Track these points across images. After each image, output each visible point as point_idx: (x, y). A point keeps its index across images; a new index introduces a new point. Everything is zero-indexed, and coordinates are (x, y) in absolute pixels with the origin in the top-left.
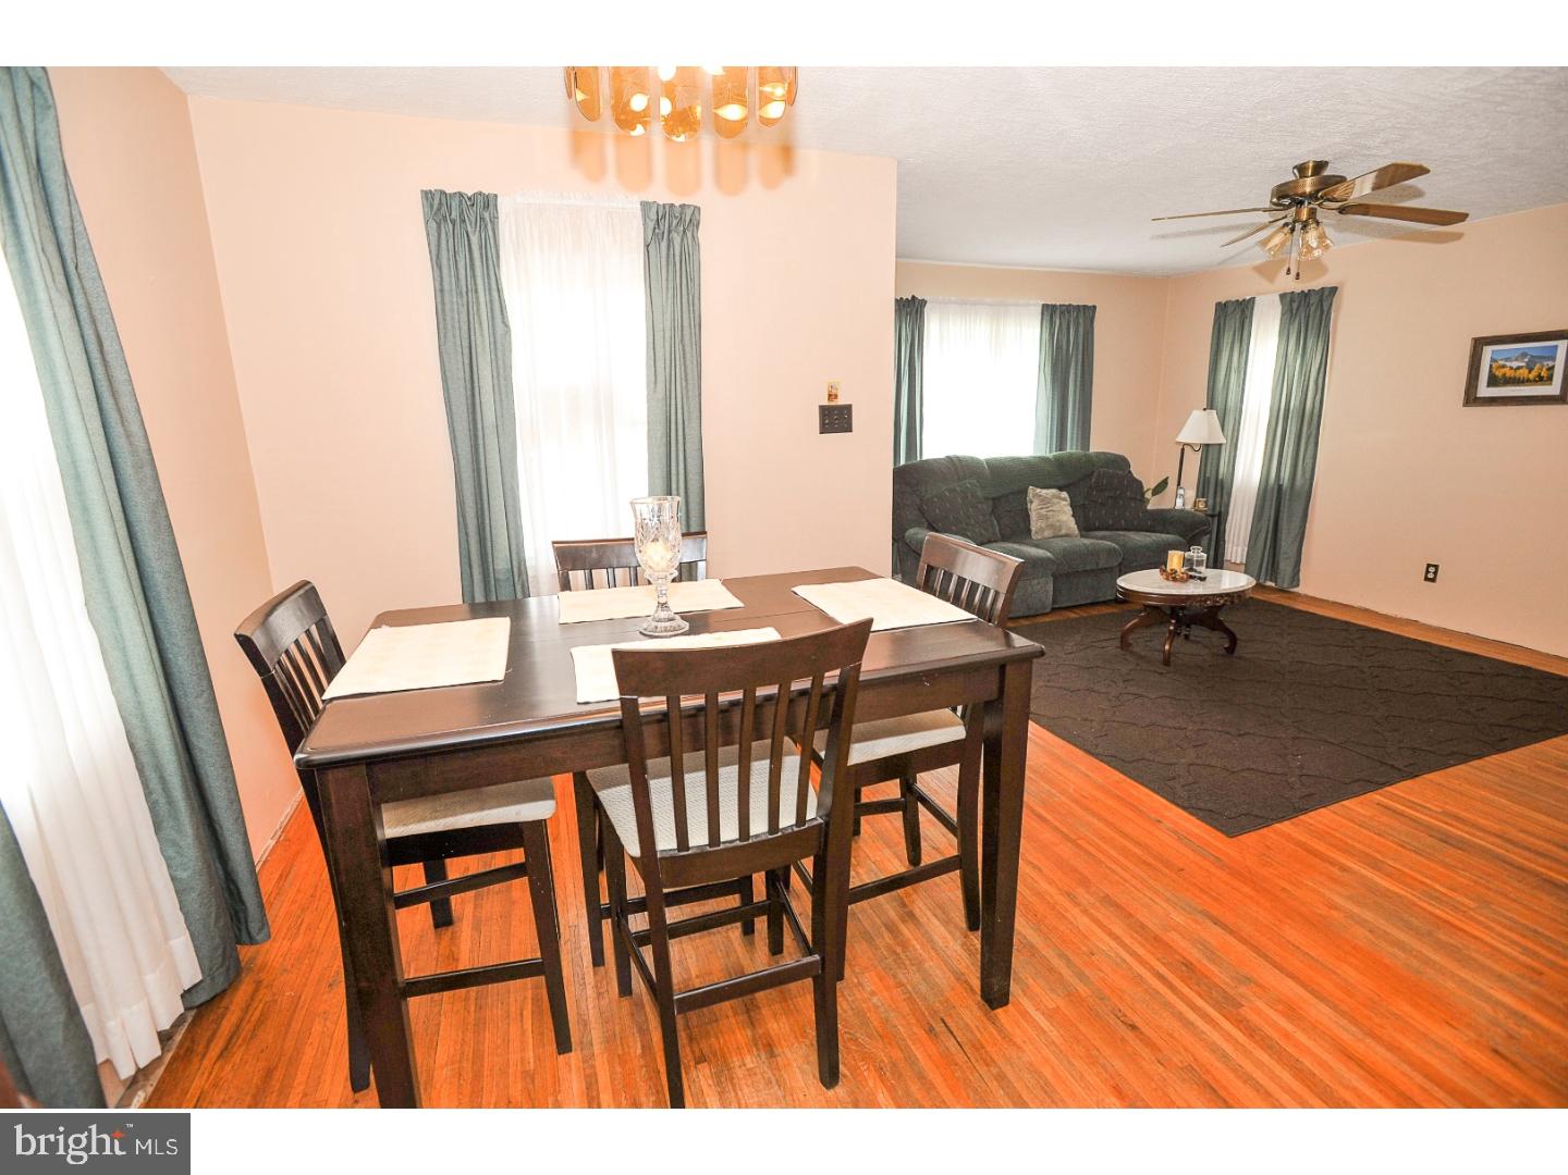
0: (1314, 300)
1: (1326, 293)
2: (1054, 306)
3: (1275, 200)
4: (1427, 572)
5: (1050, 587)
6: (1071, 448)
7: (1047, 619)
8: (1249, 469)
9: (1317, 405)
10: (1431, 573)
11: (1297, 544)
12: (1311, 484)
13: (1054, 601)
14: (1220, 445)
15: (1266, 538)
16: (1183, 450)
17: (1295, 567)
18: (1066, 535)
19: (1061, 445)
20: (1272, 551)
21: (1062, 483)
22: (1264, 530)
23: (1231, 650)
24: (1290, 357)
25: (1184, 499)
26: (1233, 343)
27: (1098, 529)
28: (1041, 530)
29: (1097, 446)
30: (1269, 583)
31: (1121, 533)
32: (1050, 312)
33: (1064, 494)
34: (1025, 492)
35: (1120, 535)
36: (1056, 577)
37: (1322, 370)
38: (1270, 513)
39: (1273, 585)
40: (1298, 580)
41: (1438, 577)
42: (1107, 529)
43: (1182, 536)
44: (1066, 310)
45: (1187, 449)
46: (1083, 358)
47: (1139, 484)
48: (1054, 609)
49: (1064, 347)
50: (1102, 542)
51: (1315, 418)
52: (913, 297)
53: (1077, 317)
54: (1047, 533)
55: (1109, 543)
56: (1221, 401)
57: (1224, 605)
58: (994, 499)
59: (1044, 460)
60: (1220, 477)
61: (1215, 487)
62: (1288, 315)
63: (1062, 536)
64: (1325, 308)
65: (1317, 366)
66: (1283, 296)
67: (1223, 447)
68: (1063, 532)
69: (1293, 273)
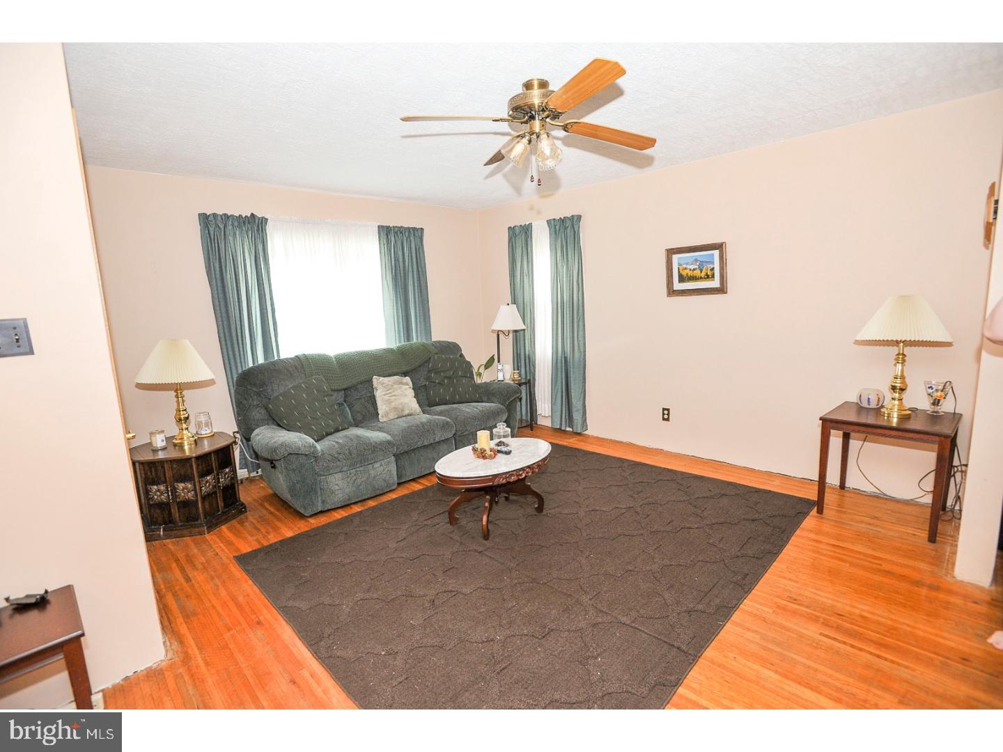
0: (568, 223)
1: (575, 219)
2: (388, 227)
3: (511, 113)
4: (664, 414)
5: (393, 468)
6: (416, 339)
7: (393, 496)
8: (544, 349)
9: (580, 298)
10: (666, 414)
11: (582, 399)
12: (585, 355)
13: (399, 476)
14: (524, 330)
15: (562, 395)
16: (498, 335)
17: (583, 416)
18: (410, 415)
19: (408, 337)
20: (567, 406)
21: (405, 369)
22: (560, 390)
23: (540, 509)
24: (559, 265)
25: (505, 373)
26: (522, 256)
27: (438, 404)
28: (387, 414)
29: (436, 337)
30: (568, 429)
31: (454, 406)
32: (386, 232)
33: (407, 379)
34: (370, 381)
35: (454, 409)
36: (398, 457)
37: (580, 273)
38: (562, 376)
39: (571, 429)
40: (587, 426)
41: (670, 417)
42: (446, 403)
43: (502, 404)
44: (400, 231)
45: (501, 336)
46: (418, 269)
47: (469, 364)
48: (399, 484)
49: (401, 260)
50: (438, 416)
51: (581, 308)
52: (252, 214)
53: (409, 235)
54: (392, 416)
55: (444, 418)
56: (520, 300)
57: (526, 476)
58: (345, 390)
59: (389, 351)
60: (527, 353)
61: (524, 361)
62: (553, 235)
63: (406, 416)
64: (576, 230)
65: (577, 271)
66: (549, 222)
67: (526, 331)
68: (406, 412)
69: (536, 179)
